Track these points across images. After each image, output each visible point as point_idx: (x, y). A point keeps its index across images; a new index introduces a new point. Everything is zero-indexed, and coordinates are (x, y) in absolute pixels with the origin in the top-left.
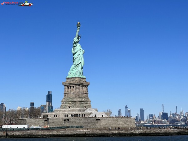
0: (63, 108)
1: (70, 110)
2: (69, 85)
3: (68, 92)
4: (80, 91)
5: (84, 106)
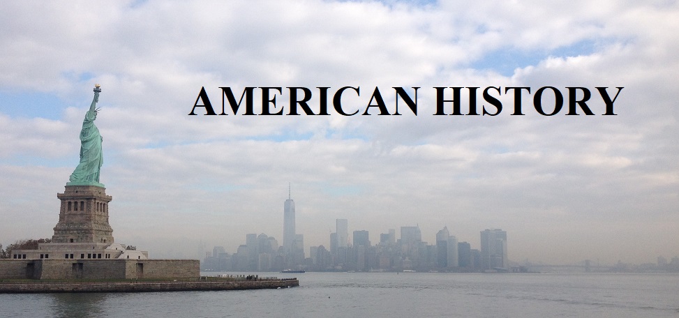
1: (75, 247)
2: (73, 199)
3: (69, 212)
4: (96, 211)
5: (102, 239)
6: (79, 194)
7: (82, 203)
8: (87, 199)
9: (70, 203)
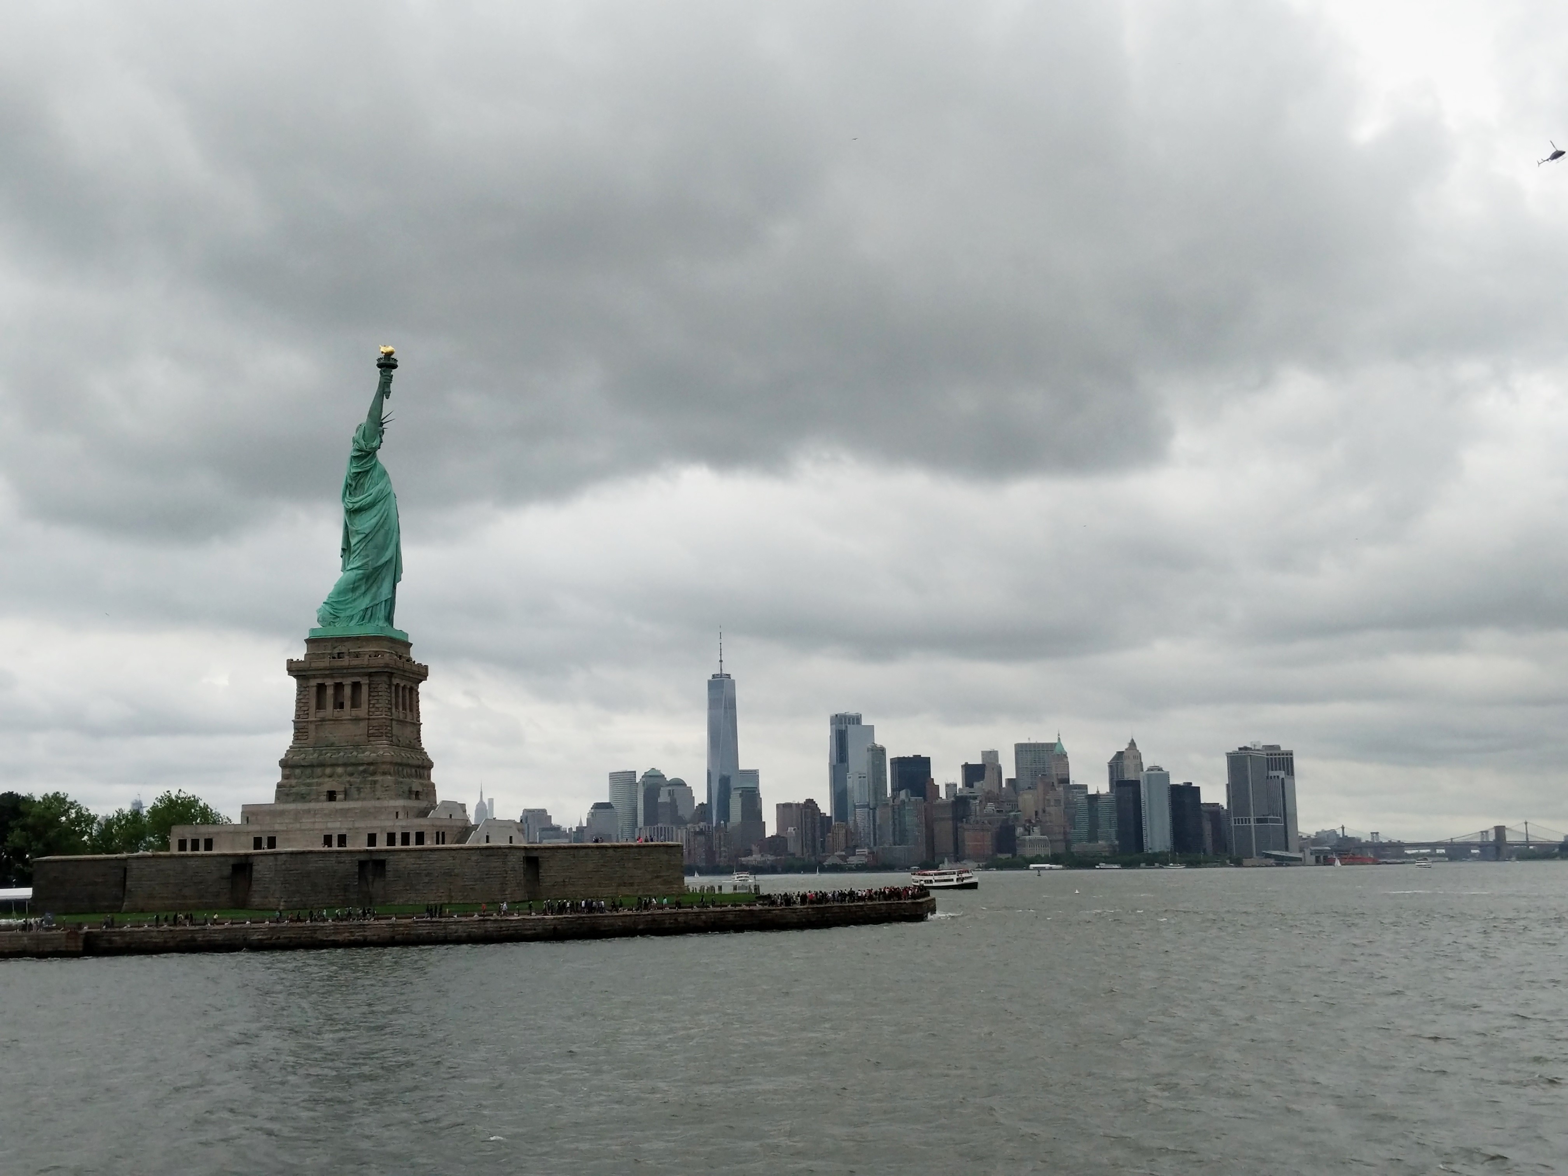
0: (294, 801)
1: (344, 812)
2: (331, 676)
3: (322, 714)
4: (394, 710)
5: (411, 788)
6: (345, 661)
7: (356, 686)
8: (370, 675)
9: (321, 688)
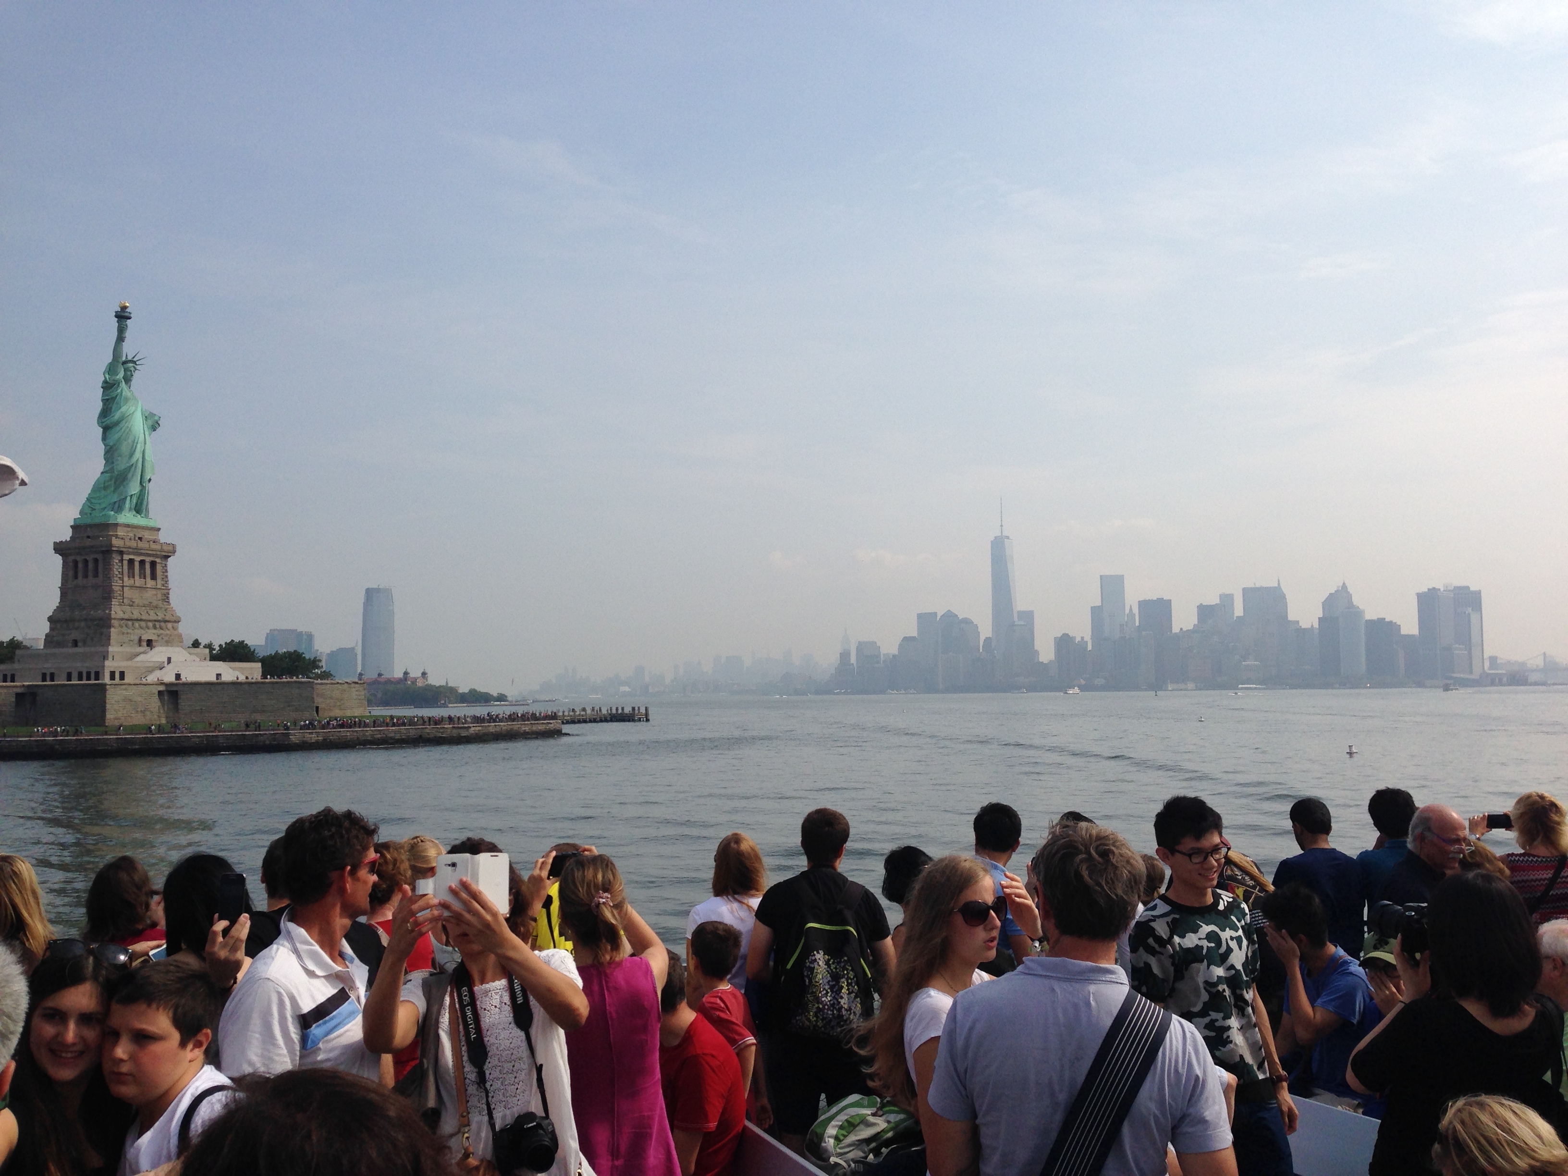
0: (55, 647)
2: (82, 554)
3: (77, 582)
4: (126, 579)
5: (141, 637)
6: (90, 542)
7: (96, 561)
8: (103, 552)
9: (76, 563)
